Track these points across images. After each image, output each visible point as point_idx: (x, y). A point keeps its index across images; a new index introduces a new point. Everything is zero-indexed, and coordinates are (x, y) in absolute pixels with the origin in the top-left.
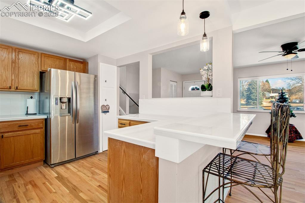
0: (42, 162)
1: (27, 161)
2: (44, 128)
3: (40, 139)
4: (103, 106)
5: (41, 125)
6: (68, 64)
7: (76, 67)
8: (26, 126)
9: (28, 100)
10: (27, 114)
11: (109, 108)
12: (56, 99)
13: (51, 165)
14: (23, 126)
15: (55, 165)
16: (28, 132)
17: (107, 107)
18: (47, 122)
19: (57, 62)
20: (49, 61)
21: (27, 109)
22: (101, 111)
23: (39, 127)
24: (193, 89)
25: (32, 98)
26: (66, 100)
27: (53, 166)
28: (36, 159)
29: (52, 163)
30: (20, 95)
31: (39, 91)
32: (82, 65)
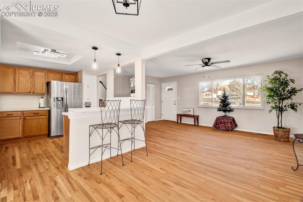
0: (47, 136)
1: (38, 134)
2: (48, 116)
3: (46, 122)
4: (86, 103)
5: (46, 114)
6: (64, 76)
7: (70, 78)
8: (38, 113)
9: (40, 99)
10: (40, 107)
11: (91, 104)
12: (54, 98)
13: (51, 137)
14: (36, 114)
15: (53, 137)
16: (38, 117)
17: (89, 103)
18: (49, 112)
19: (57, 76)
20: (51, 75)
21: (40, 104)
22: (84, 106)
23: (45, 115)
24: (169, 90)
25: (42, 98)
26: (60, 99)
27: (52, 137)
28: (43, 133)
29: (52, 136)
30: (36, 96)
31: (46, 94)
32: (73, 77)
